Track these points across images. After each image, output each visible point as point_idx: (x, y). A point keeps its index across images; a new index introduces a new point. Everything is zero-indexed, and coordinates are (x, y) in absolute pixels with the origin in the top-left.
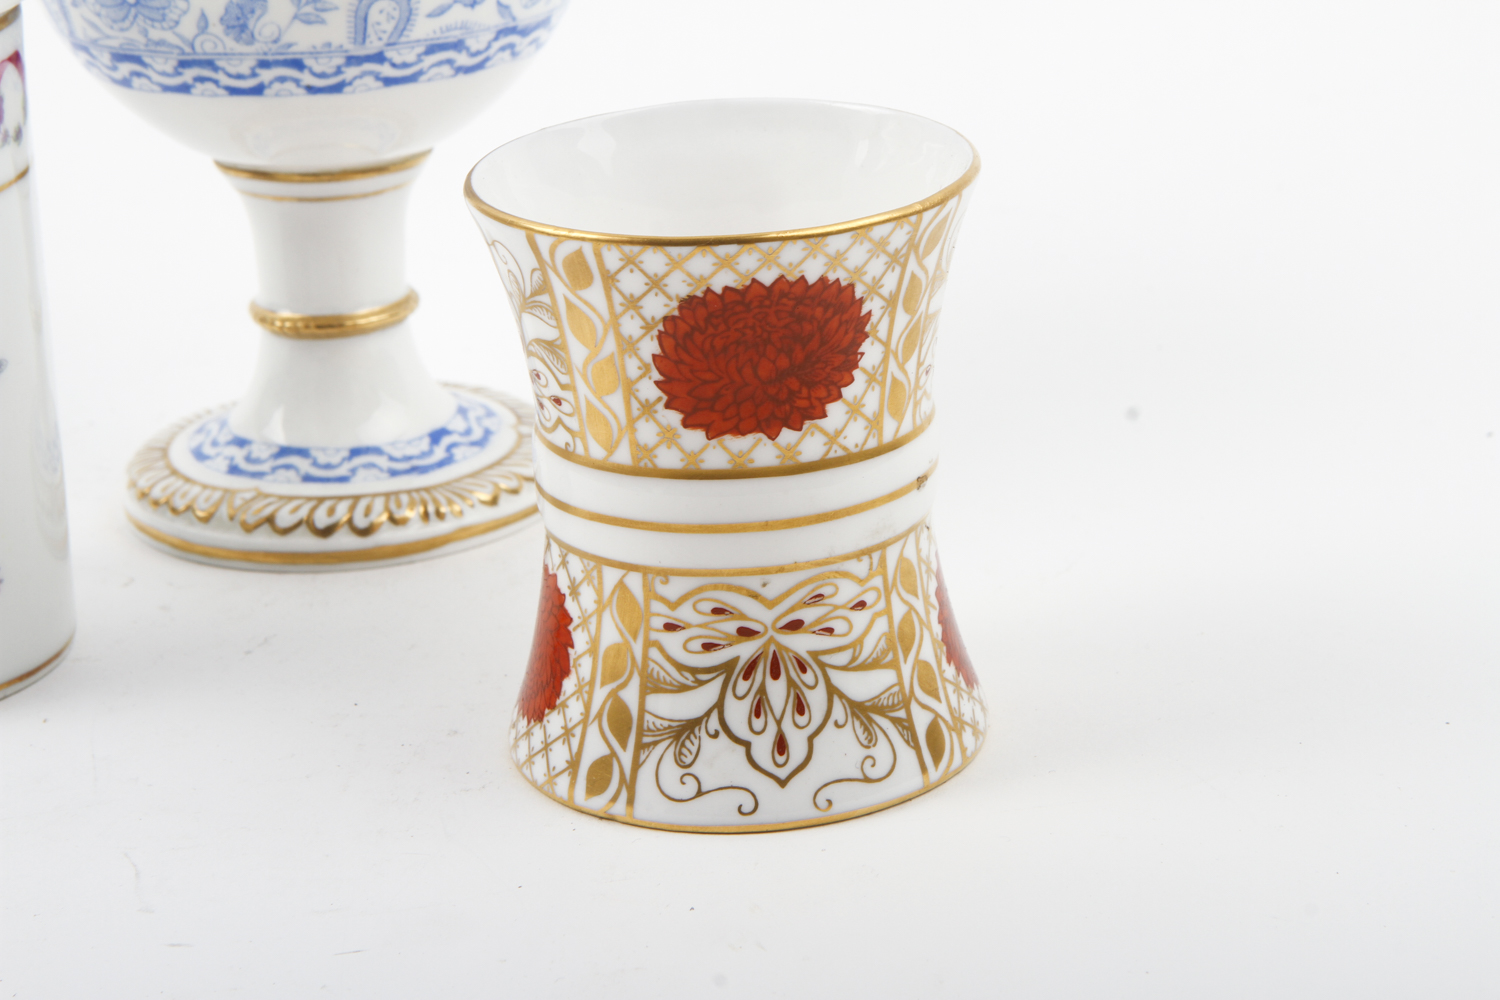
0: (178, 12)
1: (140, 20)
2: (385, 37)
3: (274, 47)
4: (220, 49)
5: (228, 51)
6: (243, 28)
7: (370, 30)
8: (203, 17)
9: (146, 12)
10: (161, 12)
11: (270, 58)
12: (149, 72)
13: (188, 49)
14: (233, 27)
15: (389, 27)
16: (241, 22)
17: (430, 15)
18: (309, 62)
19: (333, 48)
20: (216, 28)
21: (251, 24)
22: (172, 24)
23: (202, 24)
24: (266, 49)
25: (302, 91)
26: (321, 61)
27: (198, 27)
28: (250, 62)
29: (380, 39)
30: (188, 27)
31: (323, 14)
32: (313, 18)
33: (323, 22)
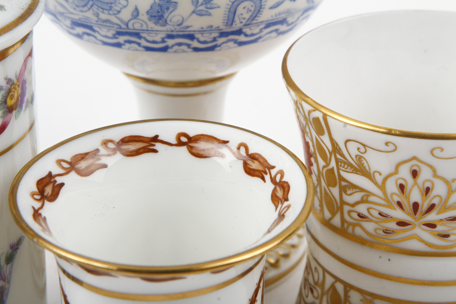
0: (120, 6)
1: (95, 9)
2: (244, 22)
3: (178, 28)
4: (145, 27)
5: (149, 29)
6: (161, 17)
7: (236, 18)
8: (136, 9)
9: (99, 4)
10: (109, 5)
11: (175, 33)
12: (96, 34)
13: (124, 26)
14: (155, 17)
15: (247, 16)
16: (160, 14)
17: (271, 8)
18: (198, 36)
19: (213, 28)
20: (144, 17)
21: (166, 15)
22: (116, 12)
23: (135, 14)
24: (173, 29)
25: (191, 50)
26: (204, 35)
27: (132, 15)
28: (163, 35)
29: (241, 22)
30: (126, 15)
31: (211, 11)
32: (204, 13)
33: (210, 15)
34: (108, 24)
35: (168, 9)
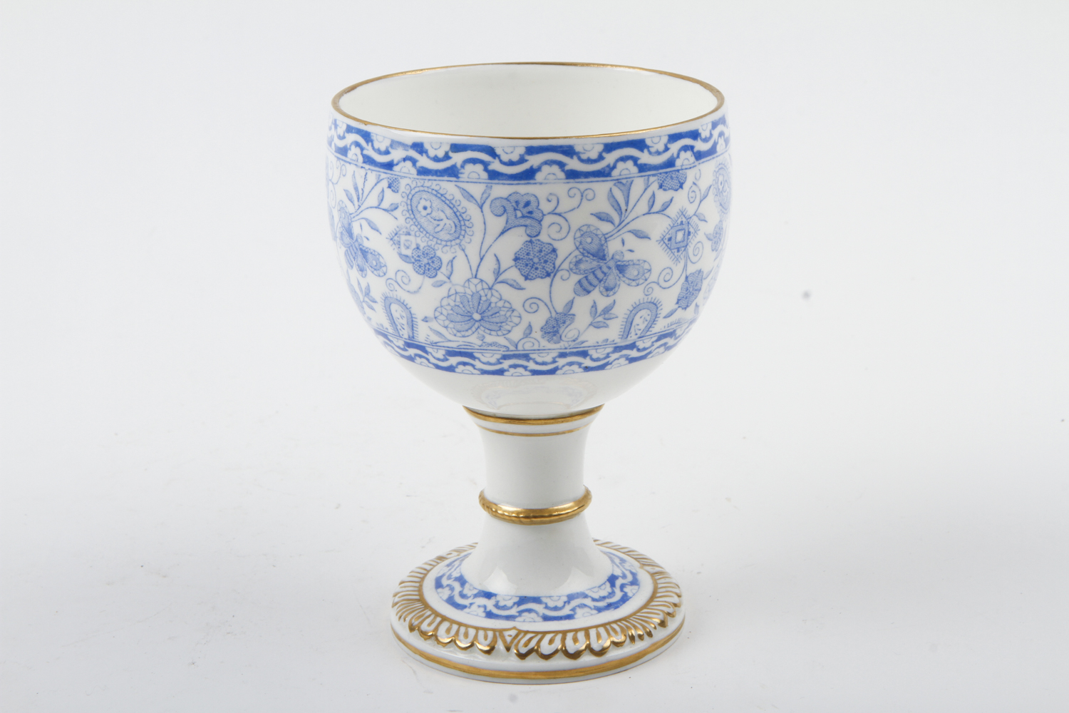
0: (512, 324)
1: (481, 331)
2: (639, 332)
3: (572, 344)
4: (536, 347)
5: (541, 348)
6: (555, 333)
7: (632, 330)
8: (530, 327)
9: (487, 325)
10: (499, 325)
11: (568, 351)
13: (512, 348)
14: (549, 333)
15: (642, 326)
16: (555, 329)
17: (665, 317)
18: (592, 352)
19: (608, 343)
20: (537, 334)
21: (561, 331)
22: (505, 332)
23: (528, 332)
24: (567, 345)
25: (581, 370)
26: (598, 351)
27: (524, 334)
28: (555, 354)
29: (636, 334)
30: (516, 334)
31: (608, 322)
32: (601, 324)
33: (607, 326)
34: (494, 348)
35: (564, 323)
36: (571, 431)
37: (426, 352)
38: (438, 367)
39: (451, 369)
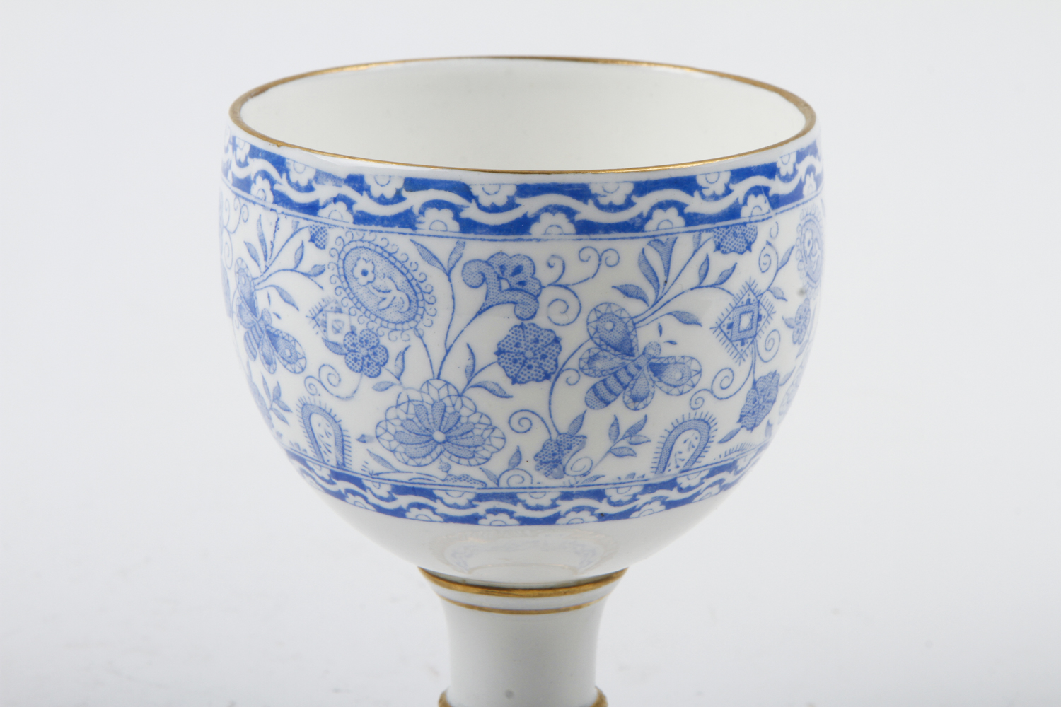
0: (491, 449)
1: (445, 458)
2: (682, 464)
3: (581, 480)
4: (527, 484)
5: (535, 485)
6: (557, 463)
7: (672, 460)
8: (518, 453)
9: (454, 450)
10: (472, 449)
11: (575, 490)
13: (491, 484)
14: (547, 463)
15: (687, 455)
16: (557, 457)
17: (721, 442)
18: (611, 492)
19: (635, 479)
20: (529, 464)
21: (564, 461)
22: (481, 461)
23: (515, 460)
24: (573, 482)
25: (594, 518)
26: (620, 490)
27: (509, 463)
28: (555, 494)
29: (678, 467)
30: (498, 464)
31: (635, 448)
32: (626, 451)
33: (634, 454)
34: (463, 483)
35: (570, 448)
36: (578, 607)
37: (363, 487)
38: (380, 509)
39: (399, 513)
